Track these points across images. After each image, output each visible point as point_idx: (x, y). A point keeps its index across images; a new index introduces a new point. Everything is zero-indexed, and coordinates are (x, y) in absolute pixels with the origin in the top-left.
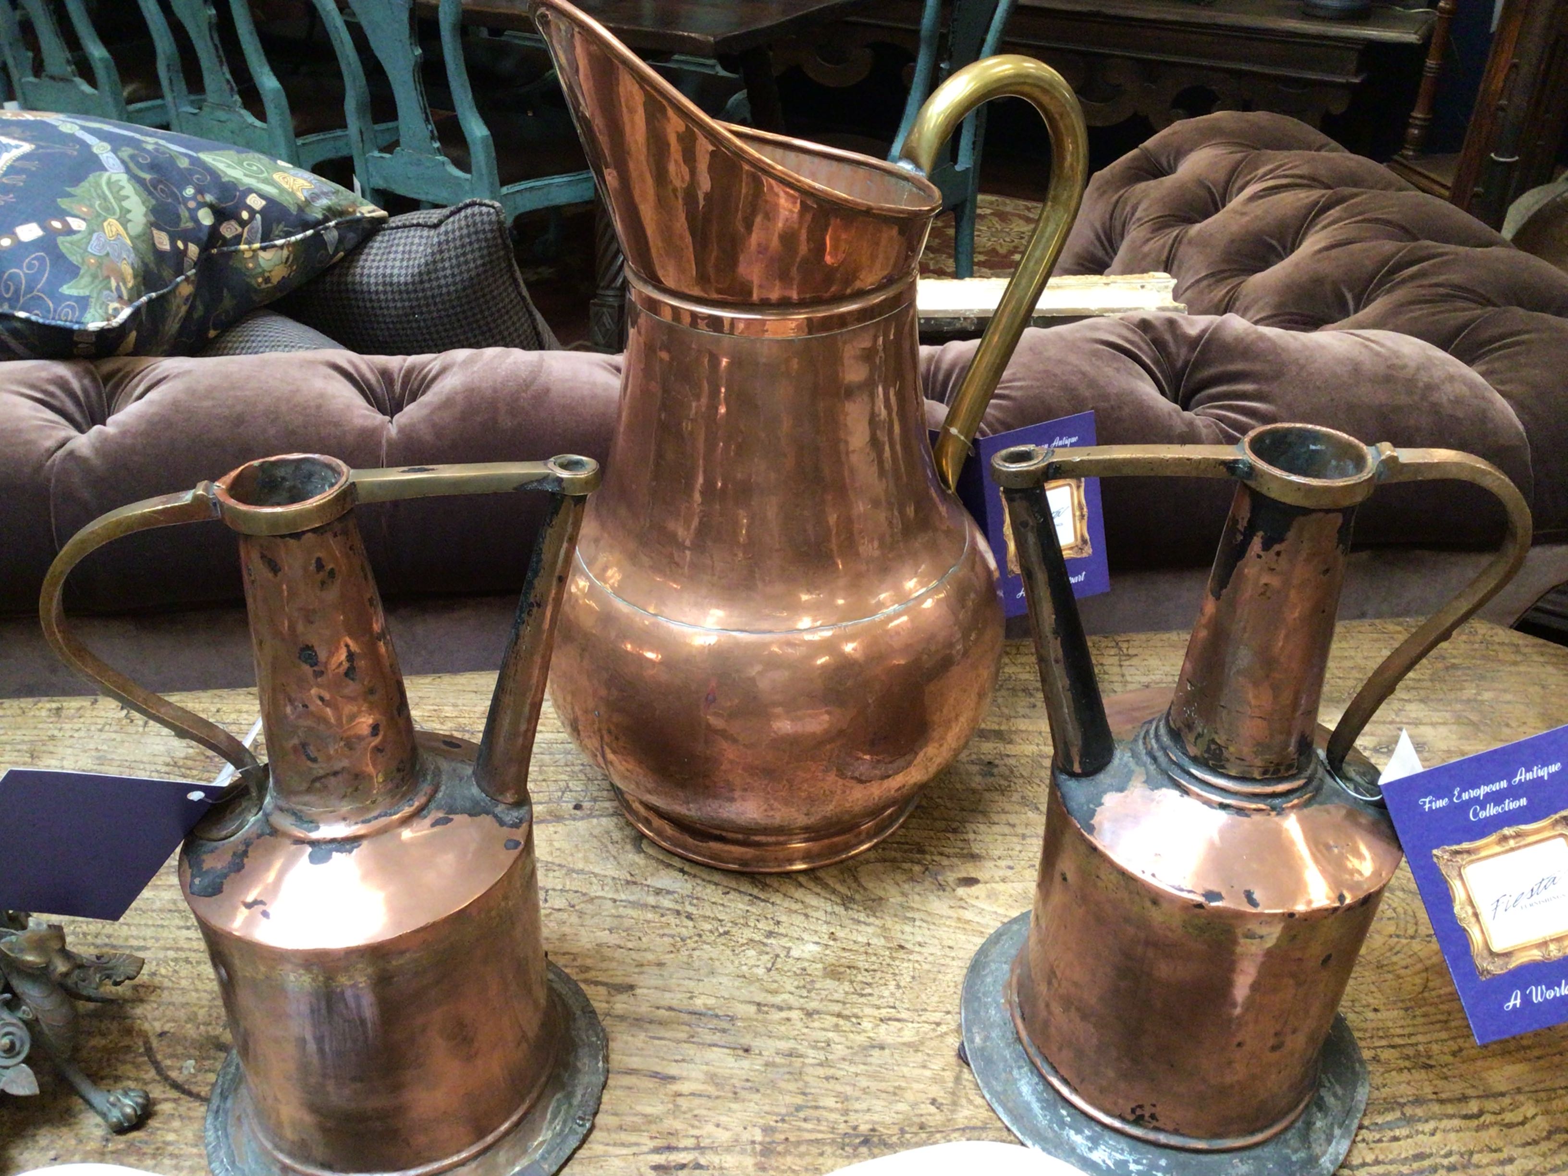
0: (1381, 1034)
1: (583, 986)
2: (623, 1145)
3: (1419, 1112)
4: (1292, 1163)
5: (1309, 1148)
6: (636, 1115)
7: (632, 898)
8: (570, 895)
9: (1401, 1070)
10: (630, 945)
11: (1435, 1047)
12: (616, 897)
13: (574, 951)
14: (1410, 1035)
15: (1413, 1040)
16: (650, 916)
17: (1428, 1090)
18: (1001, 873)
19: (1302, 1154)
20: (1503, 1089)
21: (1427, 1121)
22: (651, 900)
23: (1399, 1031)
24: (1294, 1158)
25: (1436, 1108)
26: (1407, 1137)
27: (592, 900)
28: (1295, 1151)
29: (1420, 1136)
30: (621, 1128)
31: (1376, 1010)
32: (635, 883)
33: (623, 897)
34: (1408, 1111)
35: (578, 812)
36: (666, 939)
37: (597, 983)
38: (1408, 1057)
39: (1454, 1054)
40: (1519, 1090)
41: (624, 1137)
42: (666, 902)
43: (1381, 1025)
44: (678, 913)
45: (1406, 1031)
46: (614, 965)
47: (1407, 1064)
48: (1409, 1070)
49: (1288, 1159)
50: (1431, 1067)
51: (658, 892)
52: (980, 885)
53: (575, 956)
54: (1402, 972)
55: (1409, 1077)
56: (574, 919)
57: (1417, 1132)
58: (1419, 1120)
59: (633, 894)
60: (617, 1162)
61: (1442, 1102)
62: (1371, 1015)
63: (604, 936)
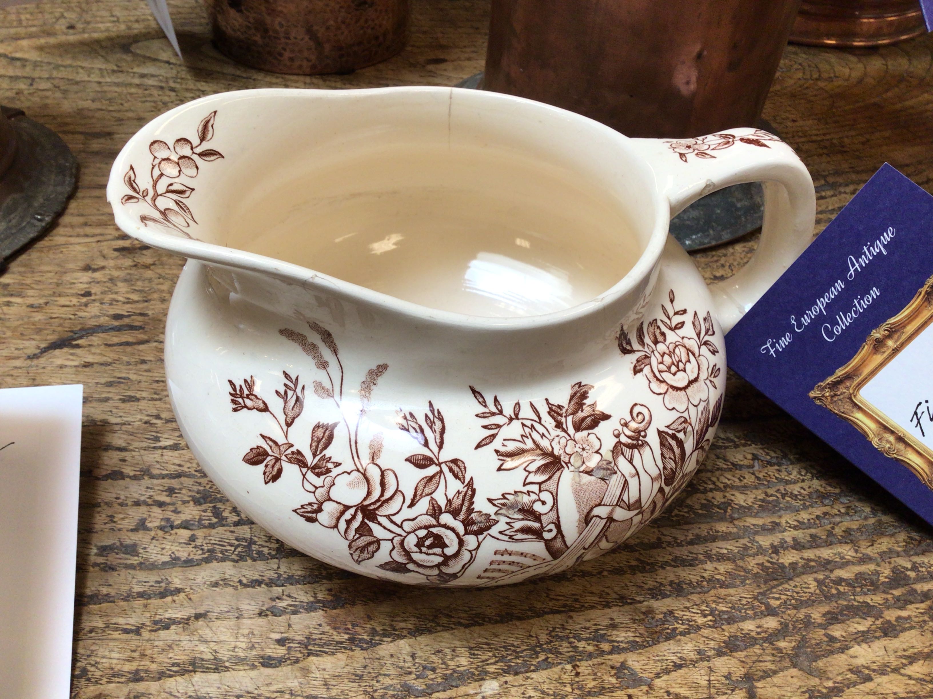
0: (800, 134)
1: (61, 135)
2: (86, 236)
3: (840, 180)
4: (737, 209)
5: (752, 198)
6: (103, 214)
7: (117, 80)
8: (56, 82)
9: (820, 155)
10: (111, 108)
11: (846, 140)
12: (100, 80)
13: (54, 114)
14: (824, 135)
15: (828, 137)
16: (133, 90)
17: (845, 166)
18: (466, 55)
19: (746, 203)
20: (907, 162)
21: (847, 185)
22: (137, 81)
23: (814, 132)
24: (739, 205)
25: (854, 177)
26: (832, 196)
27: (77, 83)
28: (740, 200)
29: (843, 195)
30: (86, 224)
31: (794, 121)
32: (122, 72)
33: (109, 80)
34: (831, 180)
35: (71, 31)
36: (148, 104)
37: (73, 133)
38: (825, 147)
39: (863, 143)
40: (920, 163)
41: (88, 230)
42: (151, 82)
43: (800, 129)
44: (162, 88)
45: (821, 132)
46: (94, 120)
47: (825, 151)
48: (827, 155)
49: (733, 205)
50: (845, 152)
51: (143, 76)
52: (448, 63)
53: (54, 118)
54: (812, 98)
55: (829, 159)
56: (58, 95)
57: (840, 193)
58: (840, 185)
59: (118, 78)
60: (78, 248)
61: (858, 172)
62: (789, 124)
63: (88, 104)
